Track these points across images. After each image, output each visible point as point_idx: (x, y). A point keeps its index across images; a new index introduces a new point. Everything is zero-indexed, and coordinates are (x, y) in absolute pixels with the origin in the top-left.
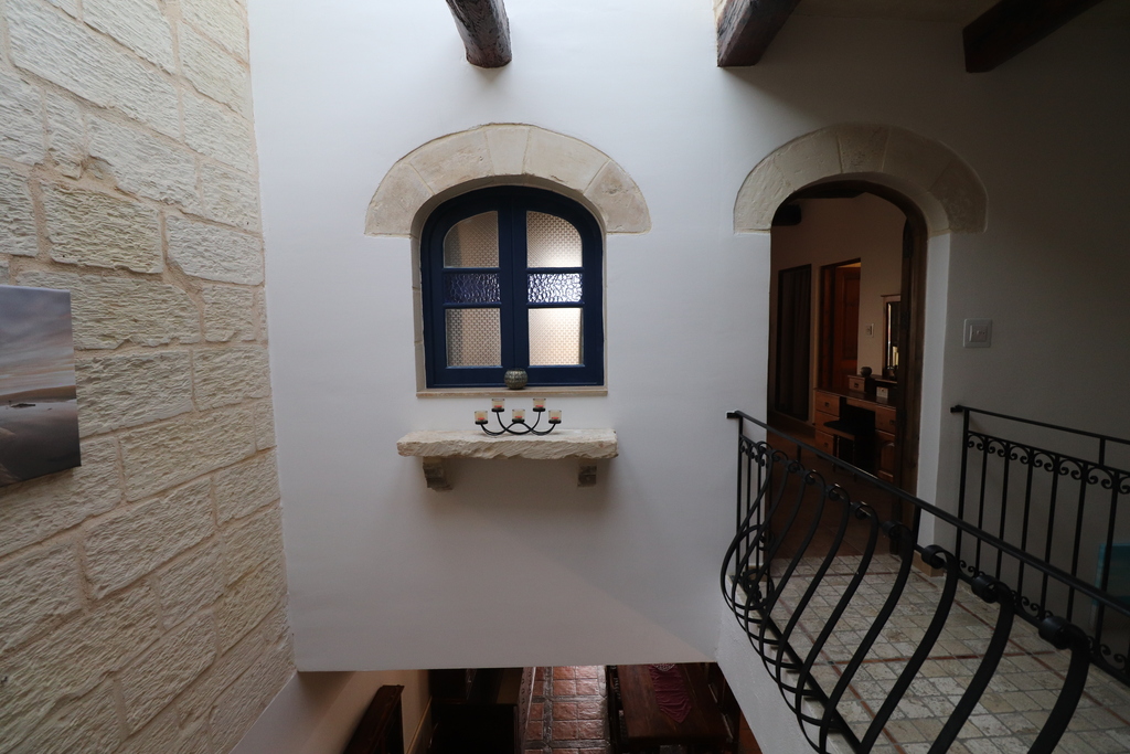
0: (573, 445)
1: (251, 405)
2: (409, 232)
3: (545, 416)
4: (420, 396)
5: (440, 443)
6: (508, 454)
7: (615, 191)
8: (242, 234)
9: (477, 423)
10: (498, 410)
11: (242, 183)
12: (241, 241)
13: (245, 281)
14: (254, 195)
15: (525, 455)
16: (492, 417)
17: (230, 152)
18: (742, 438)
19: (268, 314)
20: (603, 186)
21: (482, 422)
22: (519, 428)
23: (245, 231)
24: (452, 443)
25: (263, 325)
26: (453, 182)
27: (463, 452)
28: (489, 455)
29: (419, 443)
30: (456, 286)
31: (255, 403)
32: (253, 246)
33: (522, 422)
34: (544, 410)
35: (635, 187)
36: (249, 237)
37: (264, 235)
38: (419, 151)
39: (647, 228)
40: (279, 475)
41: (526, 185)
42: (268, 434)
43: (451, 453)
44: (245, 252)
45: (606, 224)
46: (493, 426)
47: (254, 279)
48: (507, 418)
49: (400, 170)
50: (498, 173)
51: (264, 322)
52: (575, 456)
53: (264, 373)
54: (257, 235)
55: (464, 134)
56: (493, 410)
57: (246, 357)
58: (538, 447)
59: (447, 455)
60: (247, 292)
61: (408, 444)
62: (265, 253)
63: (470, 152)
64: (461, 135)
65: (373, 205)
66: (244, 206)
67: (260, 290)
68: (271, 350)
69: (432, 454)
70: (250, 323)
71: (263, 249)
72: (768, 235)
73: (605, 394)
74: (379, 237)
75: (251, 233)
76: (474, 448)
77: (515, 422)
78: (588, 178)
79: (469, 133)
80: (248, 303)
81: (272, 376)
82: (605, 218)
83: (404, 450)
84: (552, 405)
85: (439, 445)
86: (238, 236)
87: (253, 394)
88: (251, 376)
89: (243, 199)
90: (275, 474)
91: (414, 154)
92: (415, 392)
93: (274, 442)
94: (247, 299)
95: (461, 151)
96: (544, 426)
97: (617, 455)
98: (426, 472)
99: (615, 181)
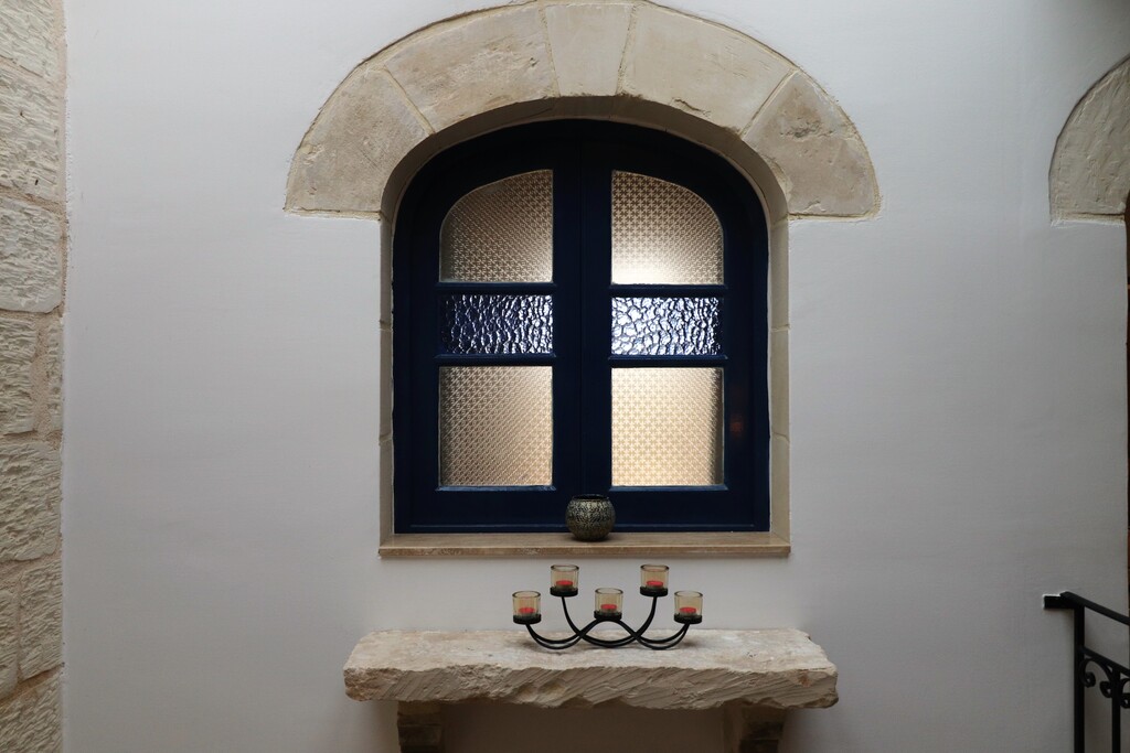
0: (743, 677)
1: (15, 578)
2: (378, 206)
3: (667, 607)
4: (386, 555)
5: (441, 671)
6: (595, 697)
7: (806, 131)
8: (23, 204)
9: (517, 620)
10: (564, 591)
11: (29, 97)
12: (19, 219)
13: (23, 303)
14: (54, 123)
15: (635, 700)
16: (550, 607)
17: (9, 31)
18: (1083, 654)
19: (67, 375)
20: (782, 122)
21: (528, 619)
22: (608, 631)
23: (30, 198)
24: (470, 671)
25: (54, 399)
26: (473, 108)
27: (494, 692)
28: (551, 699)
29: (393, 671)
30: (463, 319)
31: (24, 573)
32: (45, 229)
33: (616, 618)
34: (664, 592)
35: (848, 123)
36: (37, 211)
37: (69, 207)
38: (406, 45)
39: (870, 207)
40: (65, 732)
41: (616, 118)
42: (48, 639)
43: (466, 694)
44: (25, 242)
45: (788, 197)
46: (553, 625)
47: (42, 300)
48: (582, 610)
49: (363, 80)
50: (567, 90)
51: (57, 390)
52: (743, 702)
53: (48, 503)
54: (53, 206)
55: (499, 13)
56: (554, 592)
57: (12, 471)
58: (661, 683)
59: (456, 698)
60: (25, 328)
61: (371, 672)
62: (69, 245)
63: (510, 48)
64: (493, 15)
65: (305, 150)
66: (31, 146)
67: (53, 323)
68: (67, 450)
69: (423, 696)
70: (25, 394)
71: (64, 238)
72: (1121, 224)
73: (784, 553)
74: (315, 217)
75: (42, 202)
76: (518, 683)
77: (600, 617)
78: (750, 104)
79: (510, 12)
80: (24, 351)
81: (64, 508)
82: (785, 186)
83: (358, 685)
84: (683, 580)
85: (440, 675)
86: (13, 207)
87: (20, 553)
88: (18, 513)
89: (30, 131)
90: (57, 728)
91: (396, 50)
92: (375, 546)
93: (58, 655)
94: (24, 343)
95: (492, 46)
96: (664, 627)
97: (836, 701)
98: (403, 733)
99: (806, 112)
